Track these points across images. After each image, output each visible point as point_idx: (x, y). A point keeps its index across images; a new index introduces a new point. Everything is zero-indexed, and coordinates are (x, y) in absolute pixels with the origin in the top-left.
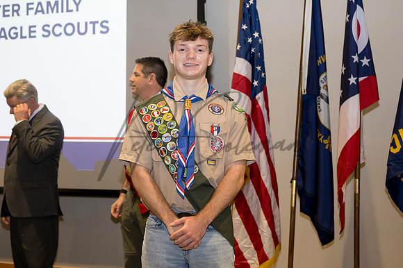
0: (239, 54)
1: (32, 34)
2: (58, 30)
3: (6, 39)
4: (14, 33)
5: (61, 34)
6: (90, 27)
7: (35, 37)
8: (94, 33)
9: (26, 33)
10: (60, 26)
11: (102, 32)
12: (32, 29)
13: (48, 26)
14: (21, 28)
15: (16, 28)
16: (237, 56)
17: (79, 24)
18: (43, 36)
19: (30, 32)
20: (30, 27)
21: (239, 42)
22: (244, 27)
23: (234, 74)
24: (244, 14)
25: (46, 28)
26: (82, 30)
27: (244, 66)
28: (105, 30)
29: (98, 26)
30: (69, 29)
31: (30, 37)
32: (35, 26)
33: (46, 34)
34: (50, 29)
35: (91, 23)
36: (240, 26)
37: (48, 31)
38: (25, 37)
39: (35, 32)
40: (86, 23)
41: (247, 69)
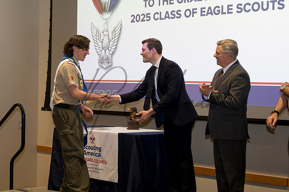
1: (230, 11)
2: (248, 7)
3: (212, 15)
4: (217, 11)
5: (250, 10)
6: (271, 5)
7: (232, 13)
8: (273, 9)
9: (225, 10)
10: (250, 4)
11: (279, 8)
12: (230, 7)
13: (241, 5)
14: (222, 6)
15: (219, 7)
17: (262, 2)
18: (238, 12)
19: (228, 9)
20: (228, 6)
25: (239, 6)
26: (265, 7)
28: (281, 6)
29: (276, 4)
30: (256, 7)
31: (228, 13)
32: (232, 5)
33: (240, 10)
34: (242, 7)
35: (271, 2)
37: (241, 9)
38: (225, 13)
39: (232, 9)
40: (268, 2)
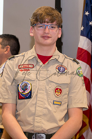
0: (82, 34)
16: (81, 35)
21: (83, 24)
22: (87, 13)
23: (79, 48)
24: (87, 4)
27: (86, 43)
36: (84, 13)
41: (88, 45)
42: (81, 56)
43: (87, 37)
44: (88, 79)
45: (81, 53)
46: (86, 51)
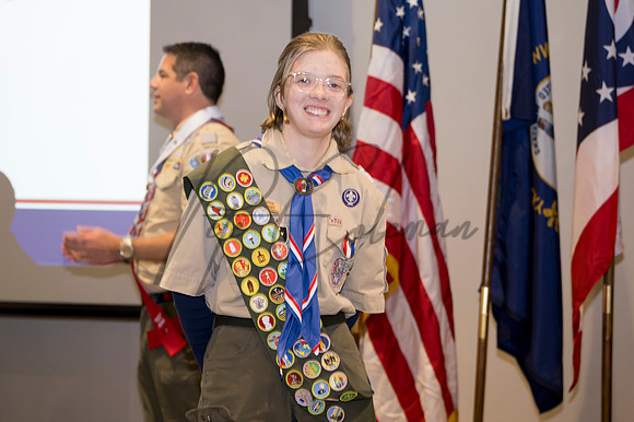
0: (378, 39)
16: (374, 43)
21: (379, 15)
23: (370, 78)
27: (389, 63)
41: (394, 70)
42: (375, 97)
43: (392, 47)
44: (396, 160)
45: (375, 90)
46: (389, 85)
